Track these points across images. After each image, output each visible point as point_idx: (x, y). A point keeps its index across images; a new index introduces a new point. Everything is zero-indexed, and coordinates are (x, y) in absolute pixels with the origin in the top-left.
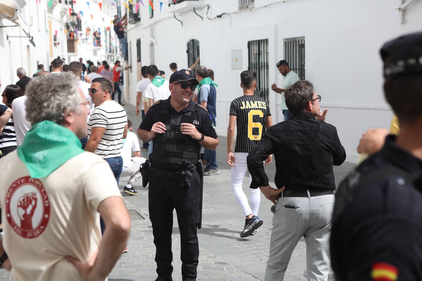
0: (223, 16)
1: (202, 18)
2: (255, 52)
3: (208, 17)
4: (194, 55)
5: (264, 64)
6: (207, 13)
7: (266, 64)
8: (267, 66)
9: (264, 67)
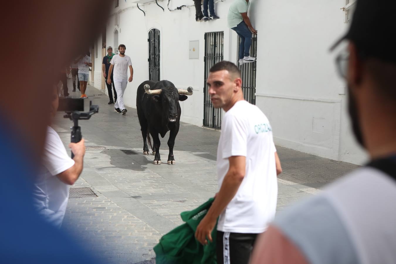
0: (182, 8)
1: (163, 9)
2: (211, 44)
3: (169, 9)
4: (155, 44)
5: (219, 55)
6: (168, 4)
7: (220, 55)
8: (221, 57)
9: (219, 57)
